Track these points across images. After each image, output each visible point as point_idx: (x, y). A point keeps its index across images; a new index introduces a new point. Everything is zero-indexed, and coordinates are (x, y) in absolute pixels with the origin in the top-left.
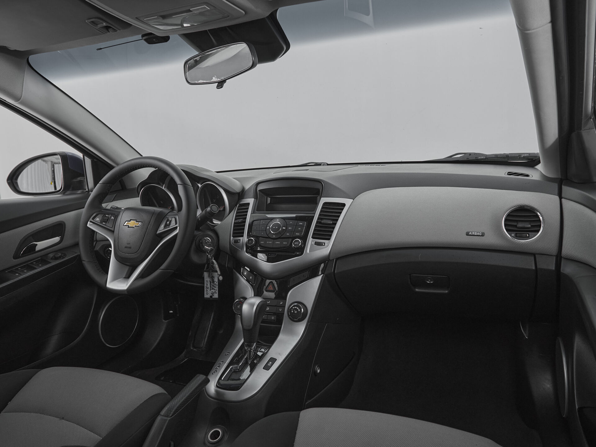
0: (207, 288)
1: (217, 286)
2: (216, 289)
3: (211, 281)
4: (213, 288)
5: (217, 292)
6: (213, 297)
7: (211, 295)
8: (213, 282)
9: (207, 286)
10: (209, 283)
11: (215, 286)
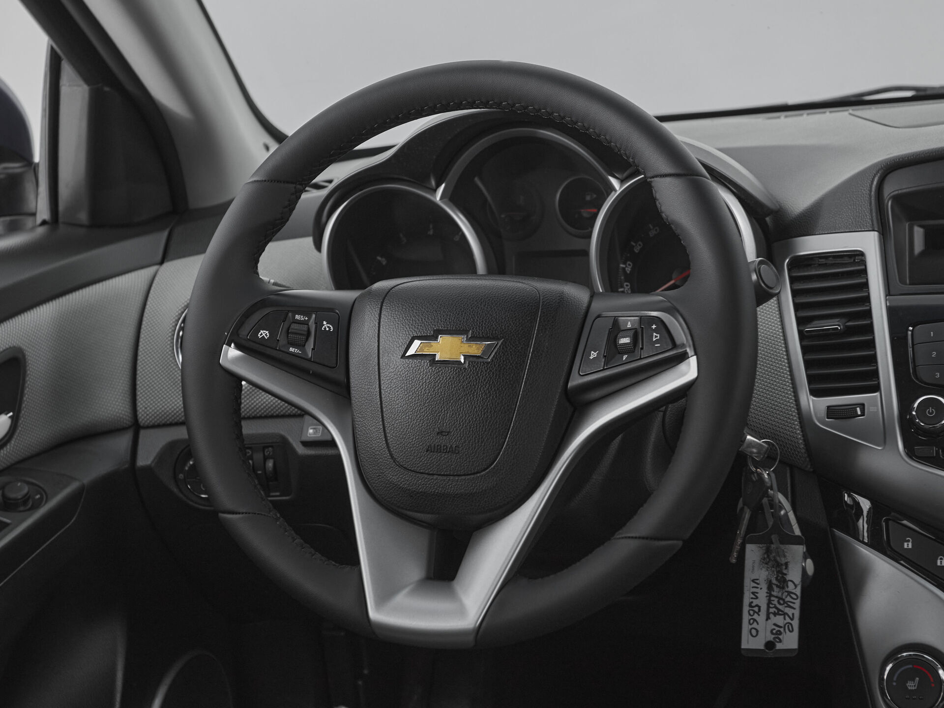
0: (756, 609)
1: (798, 603)
2: (789, 611)
3: (774, 581)
4: (780, 607)
5: (796, 623)
6: (779, 646)
7: (770, 637)
8: (783, 582)
9: (755, 602)
10: (765, 590)
11: (788, 599)
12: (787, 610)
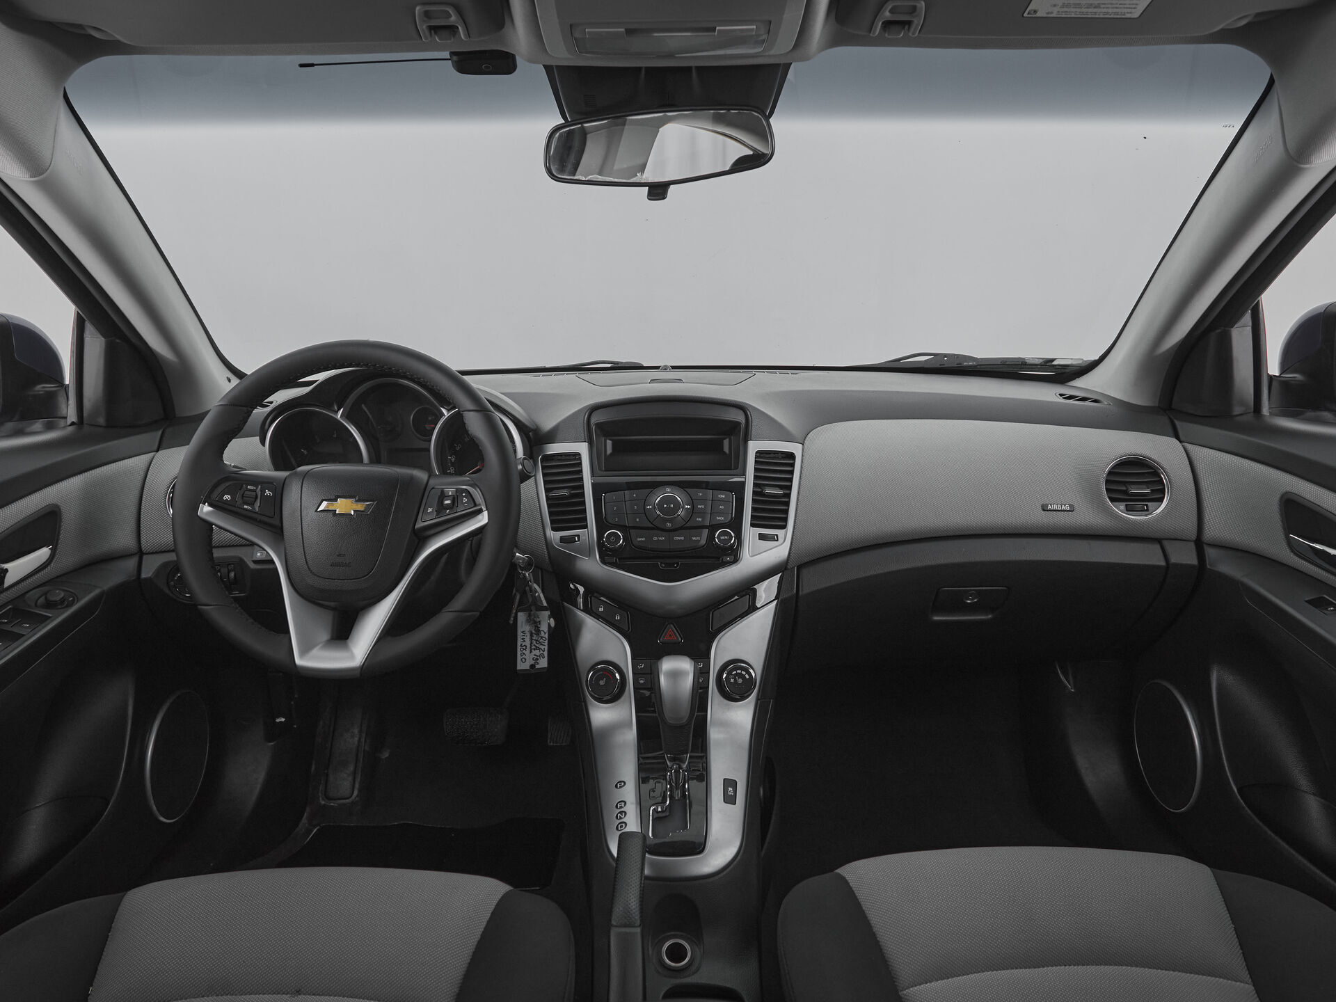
0: (524, 647)
1: (547, 642)
2: (542, 647)
3: (533, 632)
4: (537, 645)
5: (546, 653)
6: (537, 667)
7: (533, 662)
8: (538, 631)
9: (524, 644)
10: (529, 637)
11: (541, 640)
12: (541, 647)
